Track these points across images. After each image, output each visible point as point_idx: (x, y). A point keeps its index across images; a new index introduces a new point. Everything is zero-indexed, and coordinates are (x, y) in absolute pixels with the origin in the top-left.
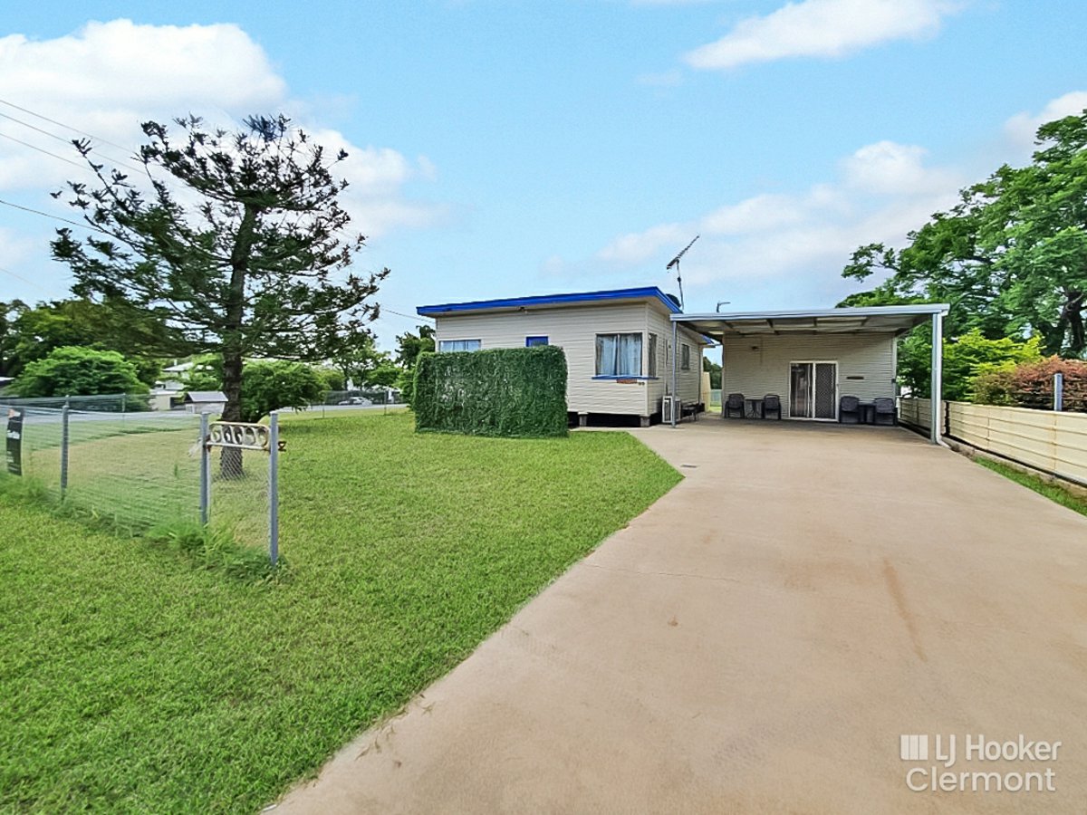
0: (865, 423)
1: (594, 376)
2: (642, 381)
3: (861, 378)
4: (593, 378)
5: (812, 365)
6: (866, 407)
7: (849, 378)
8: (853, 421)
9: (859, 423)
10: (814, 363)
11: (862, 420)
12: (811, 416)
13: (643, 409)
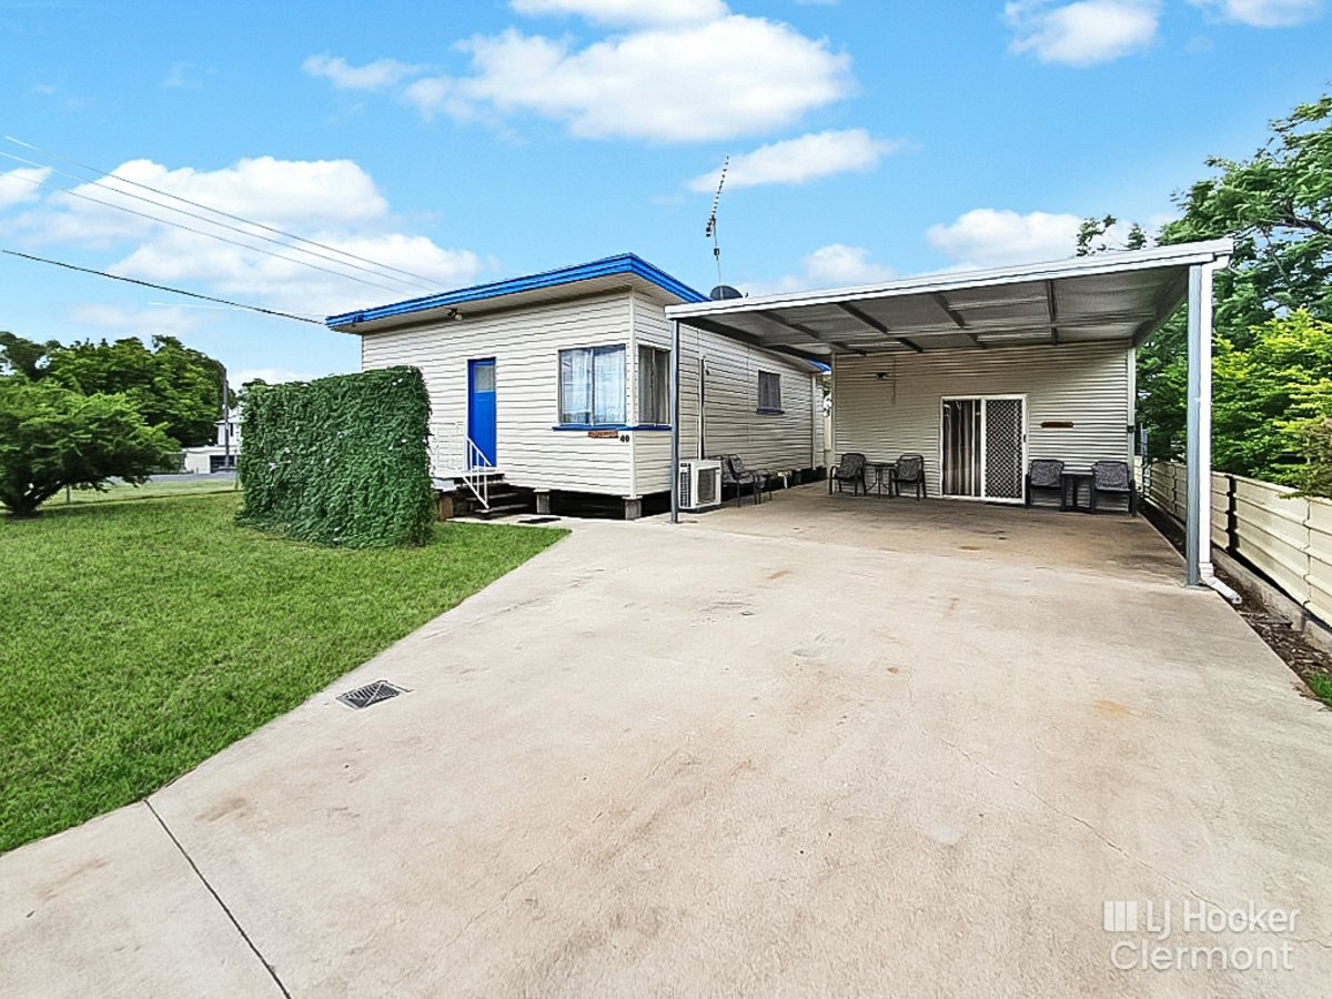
0: (1075, 508)
1: (557, 425)
2: (625, 433)
3: (1069, 425)
4: (555, 429)
5: (978, 403)
6: (1077, 480)
7: (1045, 425)
8: (1056, 503)
9: (1065, 508)
10: (984, 399)
11: (1070, 502)
12: (978, 493)
13: (625, 485)
